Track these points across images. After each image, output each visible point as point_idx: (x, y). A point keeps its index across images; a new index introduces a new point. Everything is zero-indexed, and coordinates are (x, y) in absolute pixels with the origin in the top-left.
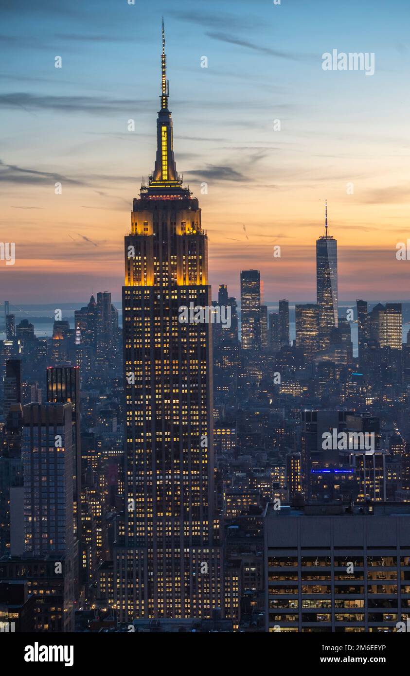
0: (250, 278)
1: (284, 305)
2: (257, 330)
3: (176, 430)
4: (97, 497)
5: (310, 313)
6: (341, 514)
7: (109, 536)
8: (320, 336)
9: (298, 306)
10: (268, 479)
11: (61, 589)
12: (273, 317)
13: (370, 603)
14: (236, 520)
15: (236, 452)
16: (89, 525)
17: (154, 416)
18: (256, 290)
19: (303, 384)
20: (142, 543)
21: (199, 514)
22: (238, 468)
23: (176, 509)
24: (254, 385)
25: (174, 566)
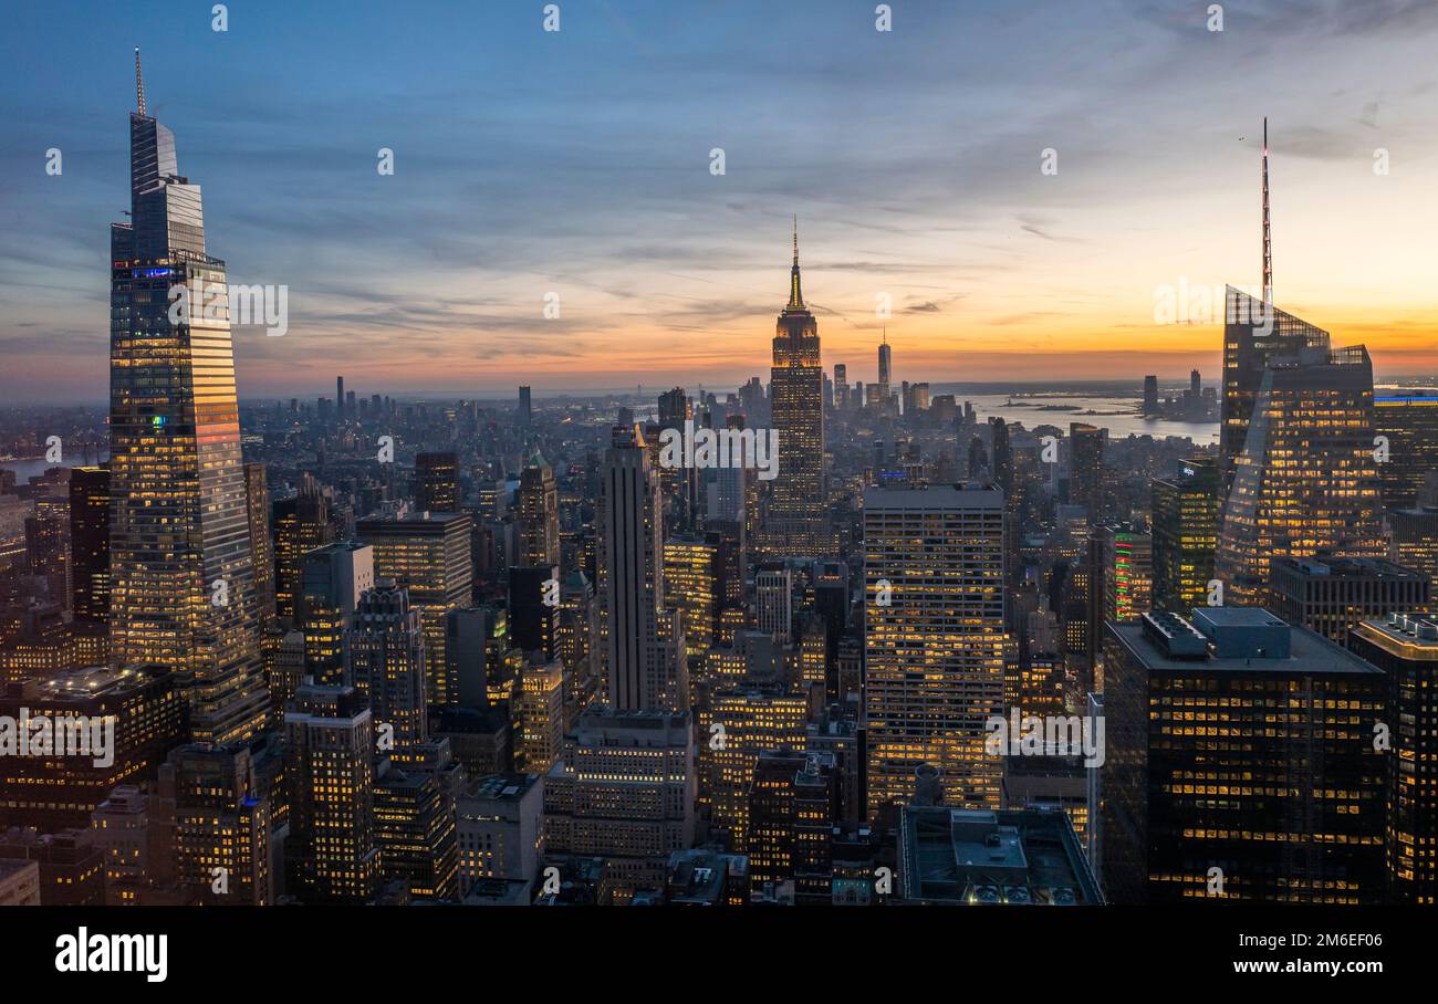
0: (840, 369)
1: (859, 384)
2: (844, 399)
3: (802, 451)
4: (754, 490)
5: (874, 389)
6: (907, 489)
7: (762, 512)
8: (881, 401)
9: (868, 385)
10: (853, 482)
11: (739, 538)
12: (853, 391)
13: (926, 542)
14: (834, 504)
15: (834, 467)
16: (751, 506)
17: (790, 442)
18: (843, 375)
19: (871, 429)
20: (783, 515)
21: (814, 499)
22: (836, 476)
23: (803, 496)
24: (842, 430)
25: (802, 529)
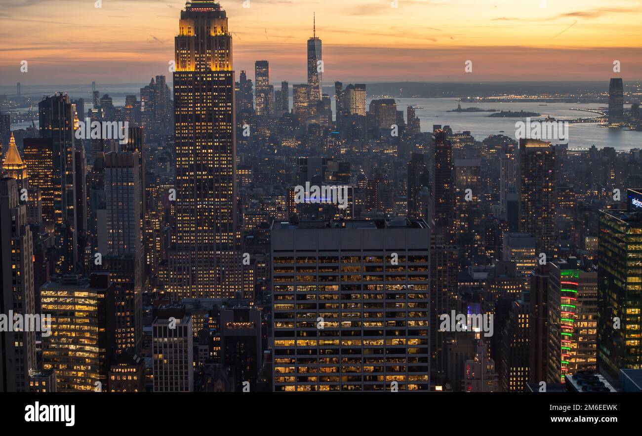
0: (262, 66)
1: (285, 84)
2: (266, 102)
3: (211, 171)
4: (156, 216)
5: (303, 90)
6: (323, 228)
7: (165, 242)
8: (310, 106)
9: (294, 86)
10: (274, 204)
11: (133, 279)
12: (278, 93)
13: (343, 288)
14: (251, 232)
15: (252, 186)
16: (151, 235)
17: (195, 161)
18: (266, 74)
19: (297, 139)
20: (187, 247)
21: (226, 228)
22: (253, 197)
23: (211, 225)
24: (264, 140)
25: (210, 263)
